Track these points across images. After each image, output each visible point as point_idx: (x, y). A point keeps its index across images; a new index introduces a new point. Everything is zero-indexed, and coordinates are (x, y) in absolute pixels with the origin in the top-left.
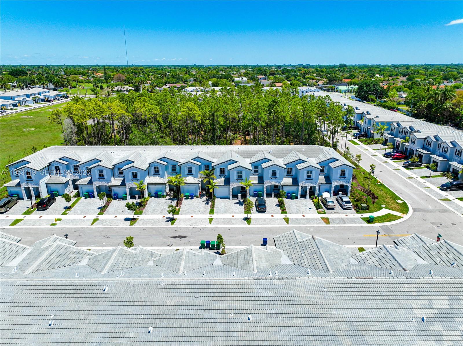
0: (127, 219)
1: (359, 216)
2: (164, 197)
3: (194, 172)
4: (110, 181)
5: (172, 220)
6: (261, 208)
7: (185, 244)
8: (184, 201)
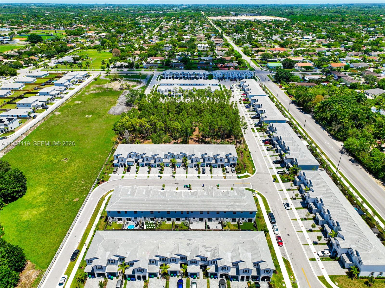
0: (159, 176)
1: (236, 175)
2: (169, 166)
3: (180, 157)
4: (150, 161)
5: (174, 177)
6: (204, 172)
7: (179, 186)
8: (177, 168)
